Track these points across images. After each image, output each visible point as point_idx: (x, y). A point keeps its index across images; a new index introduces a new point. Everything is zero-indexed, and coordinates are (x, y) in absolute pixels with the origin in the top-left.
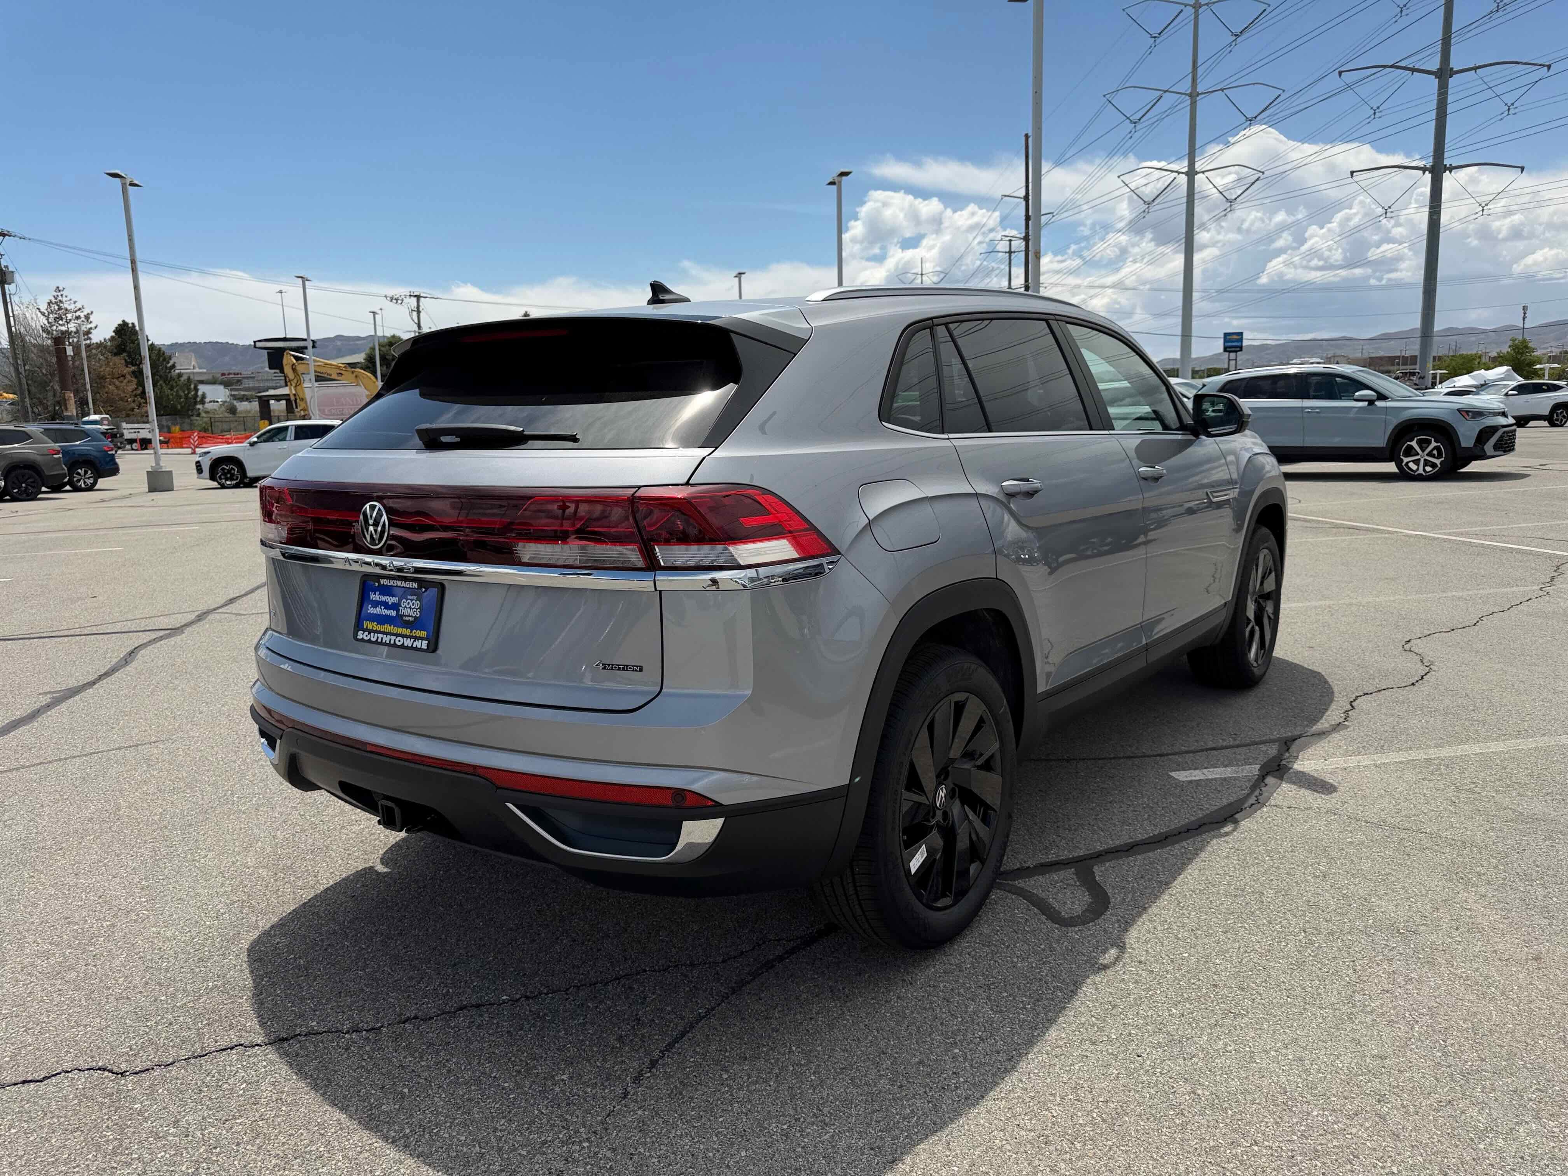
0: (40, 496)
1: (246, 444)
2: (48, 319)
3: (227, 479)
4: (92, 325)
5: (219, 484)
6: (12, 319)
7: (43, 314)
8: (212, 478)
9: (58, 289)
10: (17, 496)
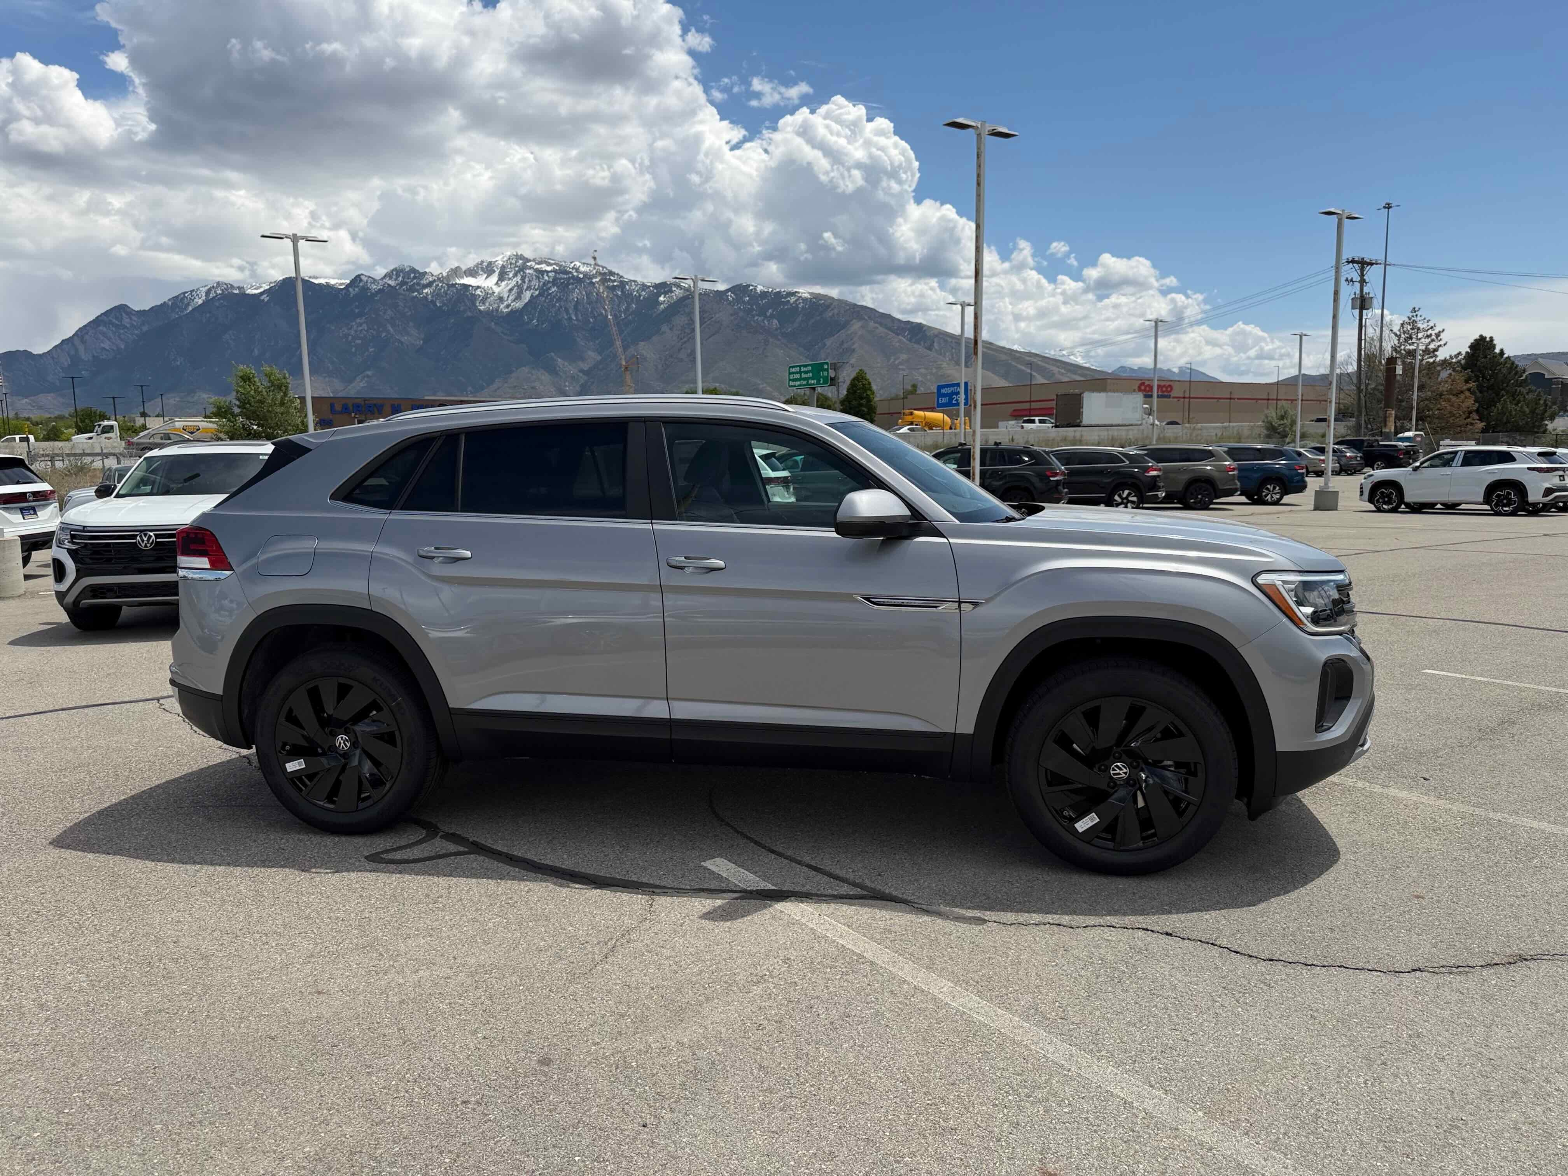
0: (1211, 506)
1: (1409, 469)
2: (1399, 340)
3: (1385, 503)
4: (1442, 343)
5: (1375, 506)
6: (1363, 342)
7: (1396, 335)
8: (1371, 501)
9: (1414, 310)
10: (1193, 506)
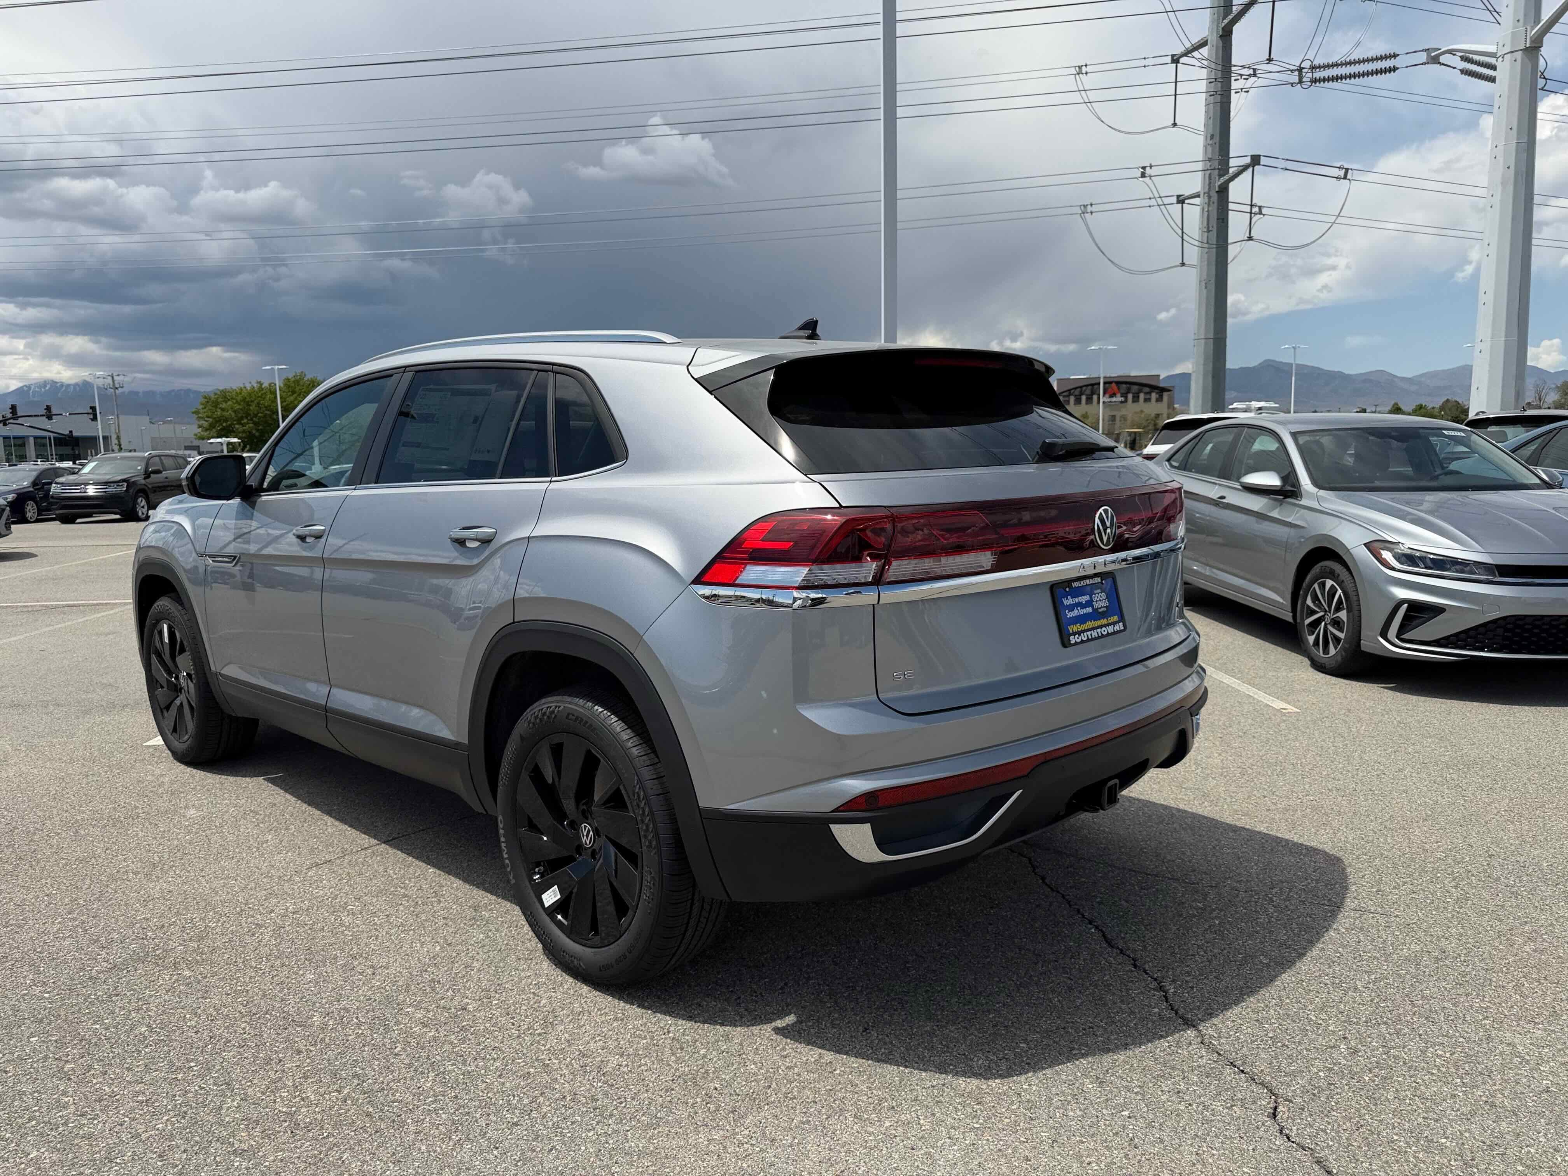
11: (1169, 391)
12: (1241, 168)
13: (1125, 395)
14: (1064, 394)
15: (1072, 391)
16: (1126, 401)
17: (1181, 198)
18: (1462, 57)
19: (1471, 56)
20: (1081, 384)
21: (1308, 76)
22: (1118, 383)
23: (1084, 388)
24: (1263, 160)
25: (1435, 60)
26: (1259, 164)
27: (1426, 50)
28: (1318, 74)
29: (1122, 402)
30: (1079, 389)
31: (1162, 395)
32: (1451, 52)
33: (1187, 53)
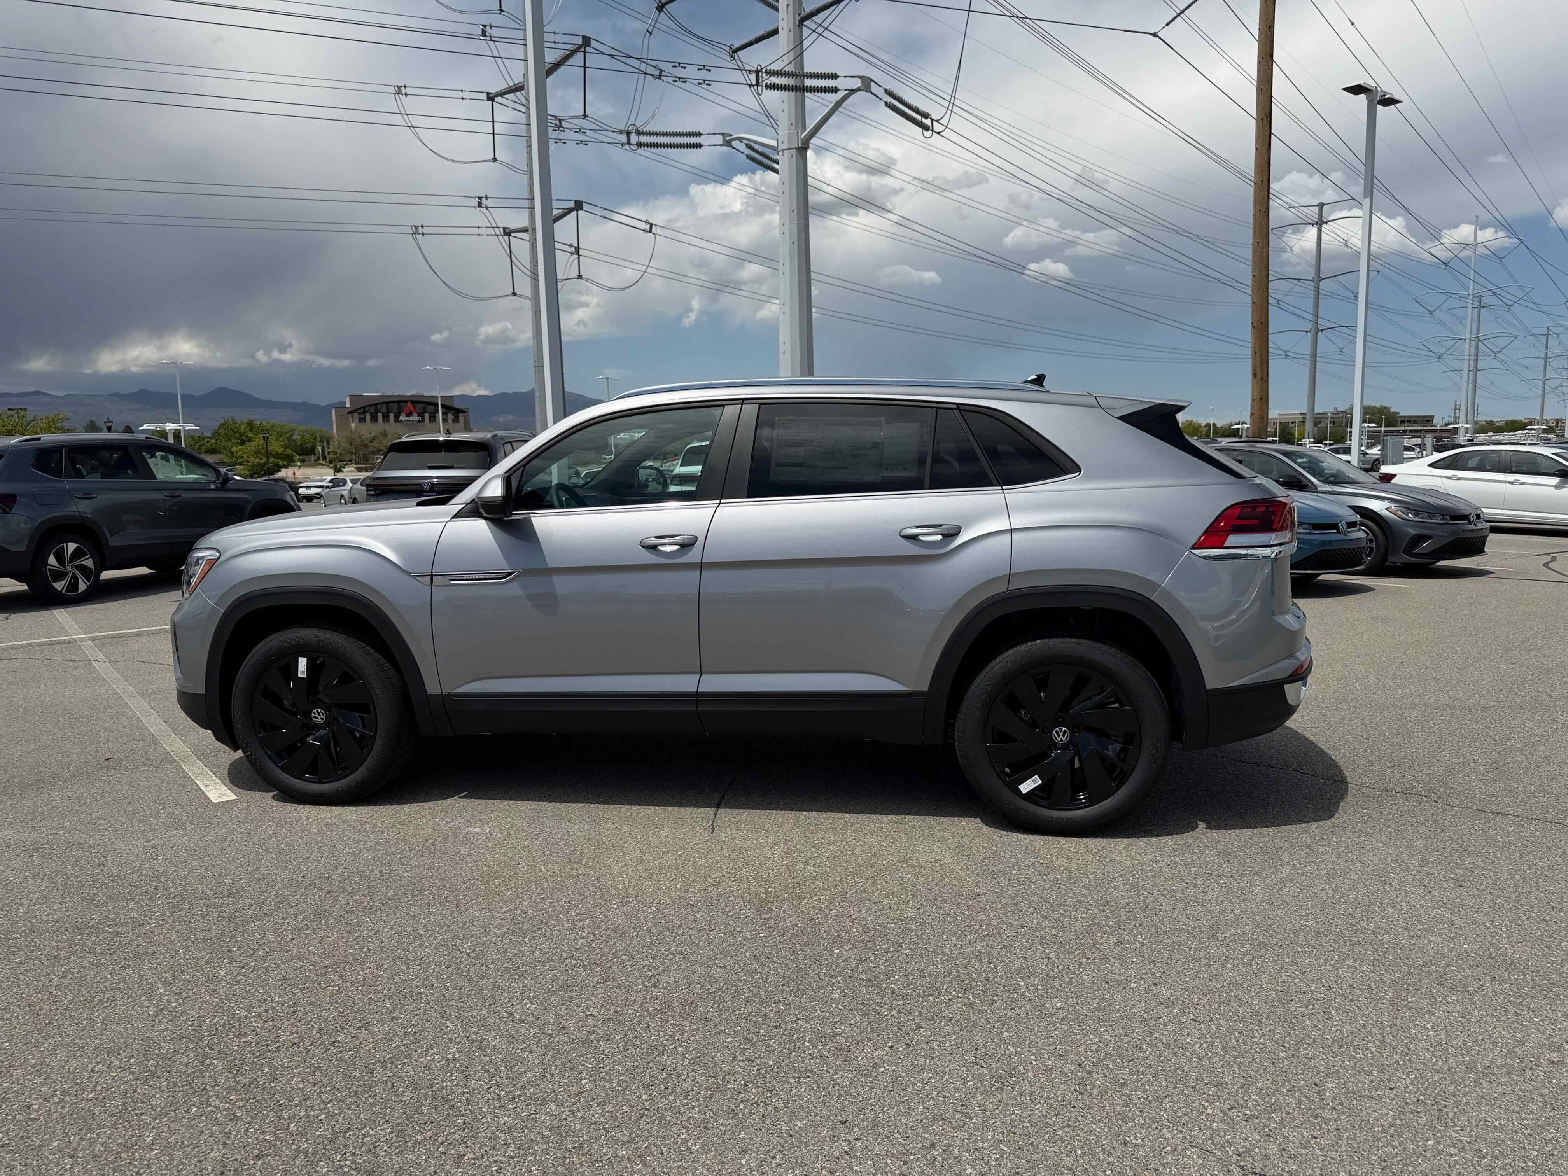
11: (464, 412)
12: (566, 211)
13: (421, 414)
14: (359, 411)
15: (367, 408)
16: (423, 421)
17: (507, 231)
18: (747, 145)
19: (751, 143)
20: (376, 402)
21: (634, 138)
22: (413, 402)
23: (379, 406)
24: (585, 207)
25: (728, 143)
26: (582, 209)
27: (722, 134)
28: (644, 139)
29: (419, 421)
30: (373, 407)
31: (458, 416)
32: (740, 139)
33: (501, 94)
